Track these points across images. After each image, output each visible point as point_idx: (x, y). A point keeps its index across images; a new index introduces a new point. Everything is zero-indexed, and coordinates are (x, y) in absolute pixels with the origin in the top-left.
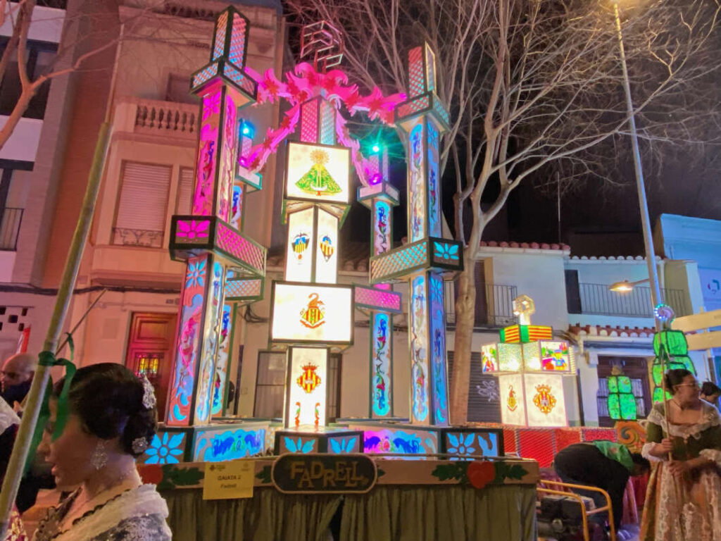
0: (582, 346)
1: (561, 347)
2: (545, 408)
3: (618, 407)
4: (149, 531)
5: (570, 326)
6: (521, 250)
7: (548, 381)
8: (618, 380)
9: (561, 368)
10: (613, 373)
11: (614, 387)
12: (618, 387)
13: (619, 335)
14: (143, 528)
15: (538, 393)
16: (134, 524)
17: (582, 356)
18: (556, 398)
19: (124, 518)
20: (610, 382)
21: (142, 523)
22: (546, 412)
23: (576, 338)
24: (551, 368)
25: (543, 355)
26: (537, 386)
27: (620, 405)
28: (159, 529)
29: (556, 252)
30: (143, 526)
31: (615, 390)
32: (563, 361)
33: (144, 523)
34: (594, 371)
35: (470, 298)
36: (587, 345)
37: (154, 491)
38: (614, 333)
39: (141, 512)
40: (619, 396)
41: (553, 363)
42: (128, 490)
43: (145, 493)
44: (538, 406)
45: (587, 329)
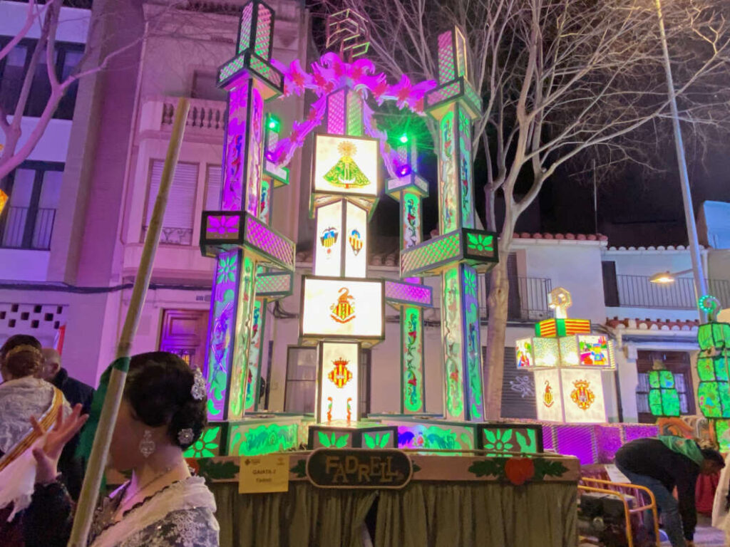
0: (620, 340)
1: (600, 341)
2: (584, 403)
3: (660, 403)
4: (195, 524)
5: (607, 319)
6: (555, 242)
7: (586, 376)
8: (659, 375)
9: (600, 363)
10: (654, 368)
11: (655, 382)
12: (660, 381)
13: (660, 328)
14: (191, 522)
15: (576, 389)
16: (182, 516)
17: (620, 351)
18: (595, 393)
19: (172, 510)
20: (651, 376)
21: (189, 516)
22: (585, 408)
23: (614, 331)
24: (589, 363)
25: (582, 349)
26: (574, 381)
27: (662, 401)
28: (207, 523)
29: (592, 243)
30: (190, 519)
31: (657, 386)
32: (602, 355)
33: (192, 516)
34: (633, 367)
35: (503, 292)
36: (626, 339)
37: (203, 484)
38: (654, 326)
39: (188, 504)
40: (661, 392)
41: (592, 357)
42: (176, 482)
43: (193, 485)
44: (575, 402)
45: (626, 323)
